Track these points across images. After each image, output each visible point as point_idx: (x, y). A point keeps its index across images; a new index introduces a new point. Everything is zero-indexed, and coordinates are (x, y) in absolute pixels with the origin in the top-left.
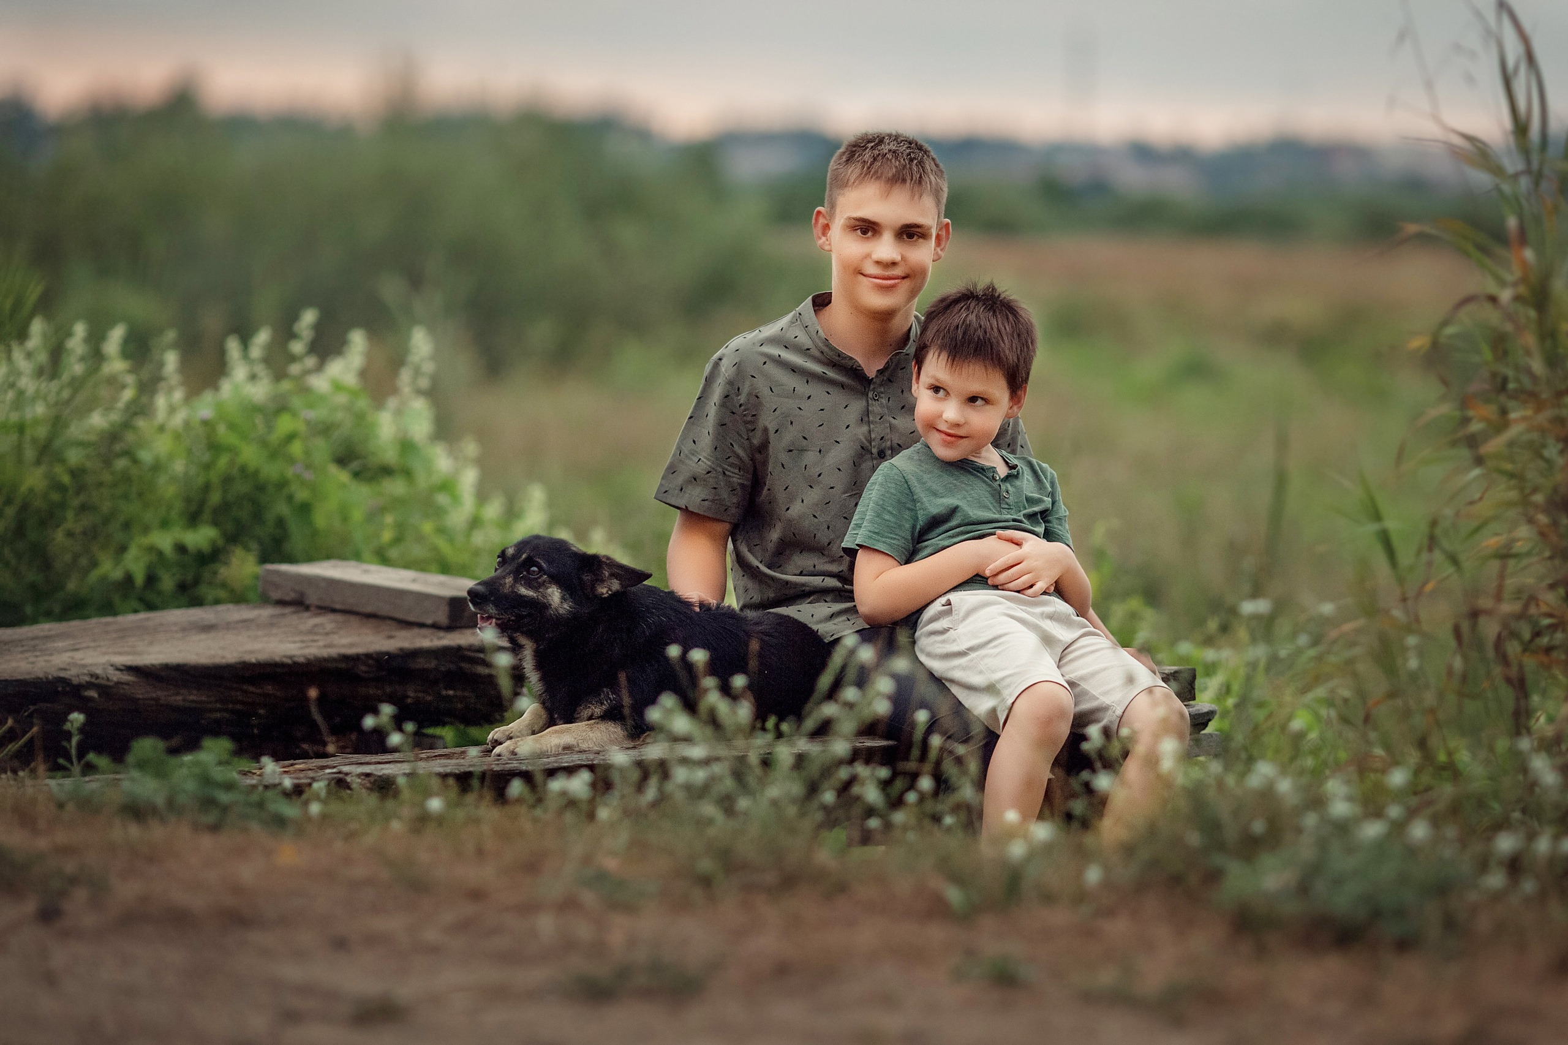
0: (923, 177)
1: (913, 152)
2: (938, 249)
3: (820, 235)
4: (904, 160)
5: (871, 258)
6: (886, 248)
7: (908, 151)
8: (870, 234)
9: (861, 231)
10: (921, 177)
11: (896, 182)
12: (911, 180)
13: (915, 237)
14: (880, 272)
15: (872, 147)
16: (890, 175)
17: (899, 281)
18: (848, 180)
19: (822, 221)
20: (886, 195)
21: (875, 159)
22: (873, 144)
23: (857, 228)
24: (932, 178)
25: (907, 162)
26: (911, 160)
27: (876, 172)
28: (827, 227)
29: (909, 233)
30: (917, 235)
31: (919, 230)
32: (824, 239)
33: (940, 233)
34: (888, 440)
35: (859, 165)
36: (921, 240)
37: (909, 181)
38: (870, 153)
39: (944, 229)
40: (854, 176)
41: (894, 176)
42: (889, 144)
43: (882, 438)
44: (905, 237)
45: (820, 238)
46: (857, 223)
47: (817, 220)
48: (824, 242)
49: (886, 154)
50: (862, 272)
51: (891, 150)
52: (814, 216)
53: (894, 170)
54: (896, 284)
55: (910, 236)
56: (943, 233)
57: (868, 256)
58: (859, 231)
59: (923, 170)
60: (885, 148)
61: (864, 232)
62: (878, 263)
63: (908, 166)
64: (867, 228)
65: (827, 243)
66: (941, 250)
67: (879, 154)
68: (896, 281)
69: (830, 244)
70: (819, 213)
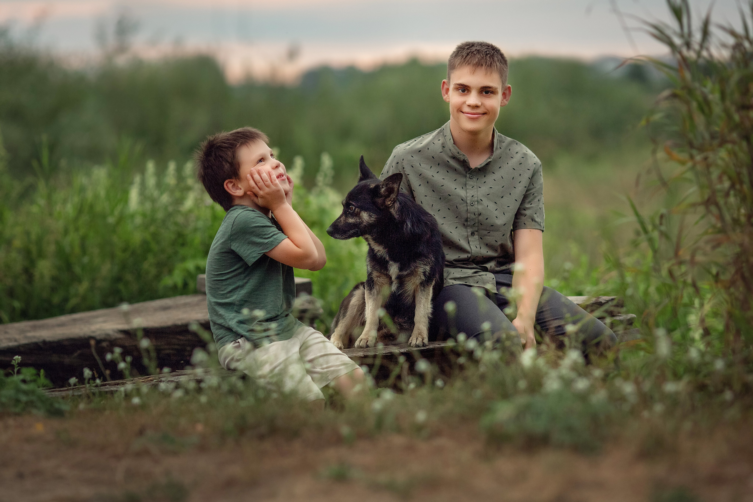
0: (493, 63)
1: (488, 51)
2: (505, 100)
3: (445, 93)
4: (483, 54)
5: (466, 103)
6: (473, 99)
7: (486, 50)
8: (466, 92)
9: (462, 90)
10: (491, 63)
11: (478, 66)
12: (486, 65)
13: (489, 93)
14: (469, 111)
15: (467, 48)
16: (475, 62)
17: (480, 115)
18: (455, 65)
19: (445, 87)
20: (473, 72)
21: (468, 54)
22: (468, 47)
23: (459, 89)
24: (498, 64)
25: (484, 56)
26: (487, 55)
27: (468, 61)
28: (448, 90)
29: (486, 91)
30: (490, 92)
31: (491, 89)
32: (446, 95)
33: (505, 92)
34: (476, 197)
35: (460, 57)
36: (492, 95)
37: (484, 65)
38: (466, 51)
39: (508, 90)
40: (458, 63)
41: (477, 63)
42: (476, 47)
43: (473, 196)
44: (484, 93)
45: (445, 95)
46: (458, 86)
47: (443, 86)
48: (447, 98)
49: (473, 52)
50: (462, 111)
51: (476, 50)
52: (442, 84)
53: (477, 60)
54: (478, 117)
55: (487, 92)
56: (507, 92)
57: (464, 103)
58: (460, 91)
59: (493, 60)
60: (474, 49)
61: (463, 91)
62: (469, 106)
63: (484, 58)
64: (464, 89)
65: (448, 98)
66: (506, 100)
67: (470, 52)
68: (479, 115)
69: (449, 98)
70: (444, 82)
